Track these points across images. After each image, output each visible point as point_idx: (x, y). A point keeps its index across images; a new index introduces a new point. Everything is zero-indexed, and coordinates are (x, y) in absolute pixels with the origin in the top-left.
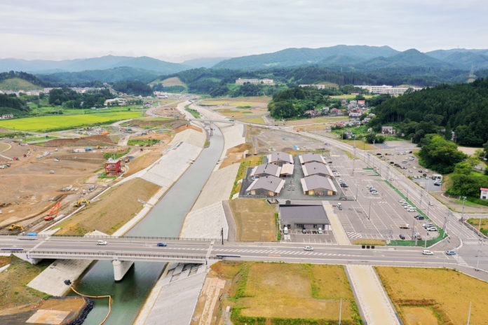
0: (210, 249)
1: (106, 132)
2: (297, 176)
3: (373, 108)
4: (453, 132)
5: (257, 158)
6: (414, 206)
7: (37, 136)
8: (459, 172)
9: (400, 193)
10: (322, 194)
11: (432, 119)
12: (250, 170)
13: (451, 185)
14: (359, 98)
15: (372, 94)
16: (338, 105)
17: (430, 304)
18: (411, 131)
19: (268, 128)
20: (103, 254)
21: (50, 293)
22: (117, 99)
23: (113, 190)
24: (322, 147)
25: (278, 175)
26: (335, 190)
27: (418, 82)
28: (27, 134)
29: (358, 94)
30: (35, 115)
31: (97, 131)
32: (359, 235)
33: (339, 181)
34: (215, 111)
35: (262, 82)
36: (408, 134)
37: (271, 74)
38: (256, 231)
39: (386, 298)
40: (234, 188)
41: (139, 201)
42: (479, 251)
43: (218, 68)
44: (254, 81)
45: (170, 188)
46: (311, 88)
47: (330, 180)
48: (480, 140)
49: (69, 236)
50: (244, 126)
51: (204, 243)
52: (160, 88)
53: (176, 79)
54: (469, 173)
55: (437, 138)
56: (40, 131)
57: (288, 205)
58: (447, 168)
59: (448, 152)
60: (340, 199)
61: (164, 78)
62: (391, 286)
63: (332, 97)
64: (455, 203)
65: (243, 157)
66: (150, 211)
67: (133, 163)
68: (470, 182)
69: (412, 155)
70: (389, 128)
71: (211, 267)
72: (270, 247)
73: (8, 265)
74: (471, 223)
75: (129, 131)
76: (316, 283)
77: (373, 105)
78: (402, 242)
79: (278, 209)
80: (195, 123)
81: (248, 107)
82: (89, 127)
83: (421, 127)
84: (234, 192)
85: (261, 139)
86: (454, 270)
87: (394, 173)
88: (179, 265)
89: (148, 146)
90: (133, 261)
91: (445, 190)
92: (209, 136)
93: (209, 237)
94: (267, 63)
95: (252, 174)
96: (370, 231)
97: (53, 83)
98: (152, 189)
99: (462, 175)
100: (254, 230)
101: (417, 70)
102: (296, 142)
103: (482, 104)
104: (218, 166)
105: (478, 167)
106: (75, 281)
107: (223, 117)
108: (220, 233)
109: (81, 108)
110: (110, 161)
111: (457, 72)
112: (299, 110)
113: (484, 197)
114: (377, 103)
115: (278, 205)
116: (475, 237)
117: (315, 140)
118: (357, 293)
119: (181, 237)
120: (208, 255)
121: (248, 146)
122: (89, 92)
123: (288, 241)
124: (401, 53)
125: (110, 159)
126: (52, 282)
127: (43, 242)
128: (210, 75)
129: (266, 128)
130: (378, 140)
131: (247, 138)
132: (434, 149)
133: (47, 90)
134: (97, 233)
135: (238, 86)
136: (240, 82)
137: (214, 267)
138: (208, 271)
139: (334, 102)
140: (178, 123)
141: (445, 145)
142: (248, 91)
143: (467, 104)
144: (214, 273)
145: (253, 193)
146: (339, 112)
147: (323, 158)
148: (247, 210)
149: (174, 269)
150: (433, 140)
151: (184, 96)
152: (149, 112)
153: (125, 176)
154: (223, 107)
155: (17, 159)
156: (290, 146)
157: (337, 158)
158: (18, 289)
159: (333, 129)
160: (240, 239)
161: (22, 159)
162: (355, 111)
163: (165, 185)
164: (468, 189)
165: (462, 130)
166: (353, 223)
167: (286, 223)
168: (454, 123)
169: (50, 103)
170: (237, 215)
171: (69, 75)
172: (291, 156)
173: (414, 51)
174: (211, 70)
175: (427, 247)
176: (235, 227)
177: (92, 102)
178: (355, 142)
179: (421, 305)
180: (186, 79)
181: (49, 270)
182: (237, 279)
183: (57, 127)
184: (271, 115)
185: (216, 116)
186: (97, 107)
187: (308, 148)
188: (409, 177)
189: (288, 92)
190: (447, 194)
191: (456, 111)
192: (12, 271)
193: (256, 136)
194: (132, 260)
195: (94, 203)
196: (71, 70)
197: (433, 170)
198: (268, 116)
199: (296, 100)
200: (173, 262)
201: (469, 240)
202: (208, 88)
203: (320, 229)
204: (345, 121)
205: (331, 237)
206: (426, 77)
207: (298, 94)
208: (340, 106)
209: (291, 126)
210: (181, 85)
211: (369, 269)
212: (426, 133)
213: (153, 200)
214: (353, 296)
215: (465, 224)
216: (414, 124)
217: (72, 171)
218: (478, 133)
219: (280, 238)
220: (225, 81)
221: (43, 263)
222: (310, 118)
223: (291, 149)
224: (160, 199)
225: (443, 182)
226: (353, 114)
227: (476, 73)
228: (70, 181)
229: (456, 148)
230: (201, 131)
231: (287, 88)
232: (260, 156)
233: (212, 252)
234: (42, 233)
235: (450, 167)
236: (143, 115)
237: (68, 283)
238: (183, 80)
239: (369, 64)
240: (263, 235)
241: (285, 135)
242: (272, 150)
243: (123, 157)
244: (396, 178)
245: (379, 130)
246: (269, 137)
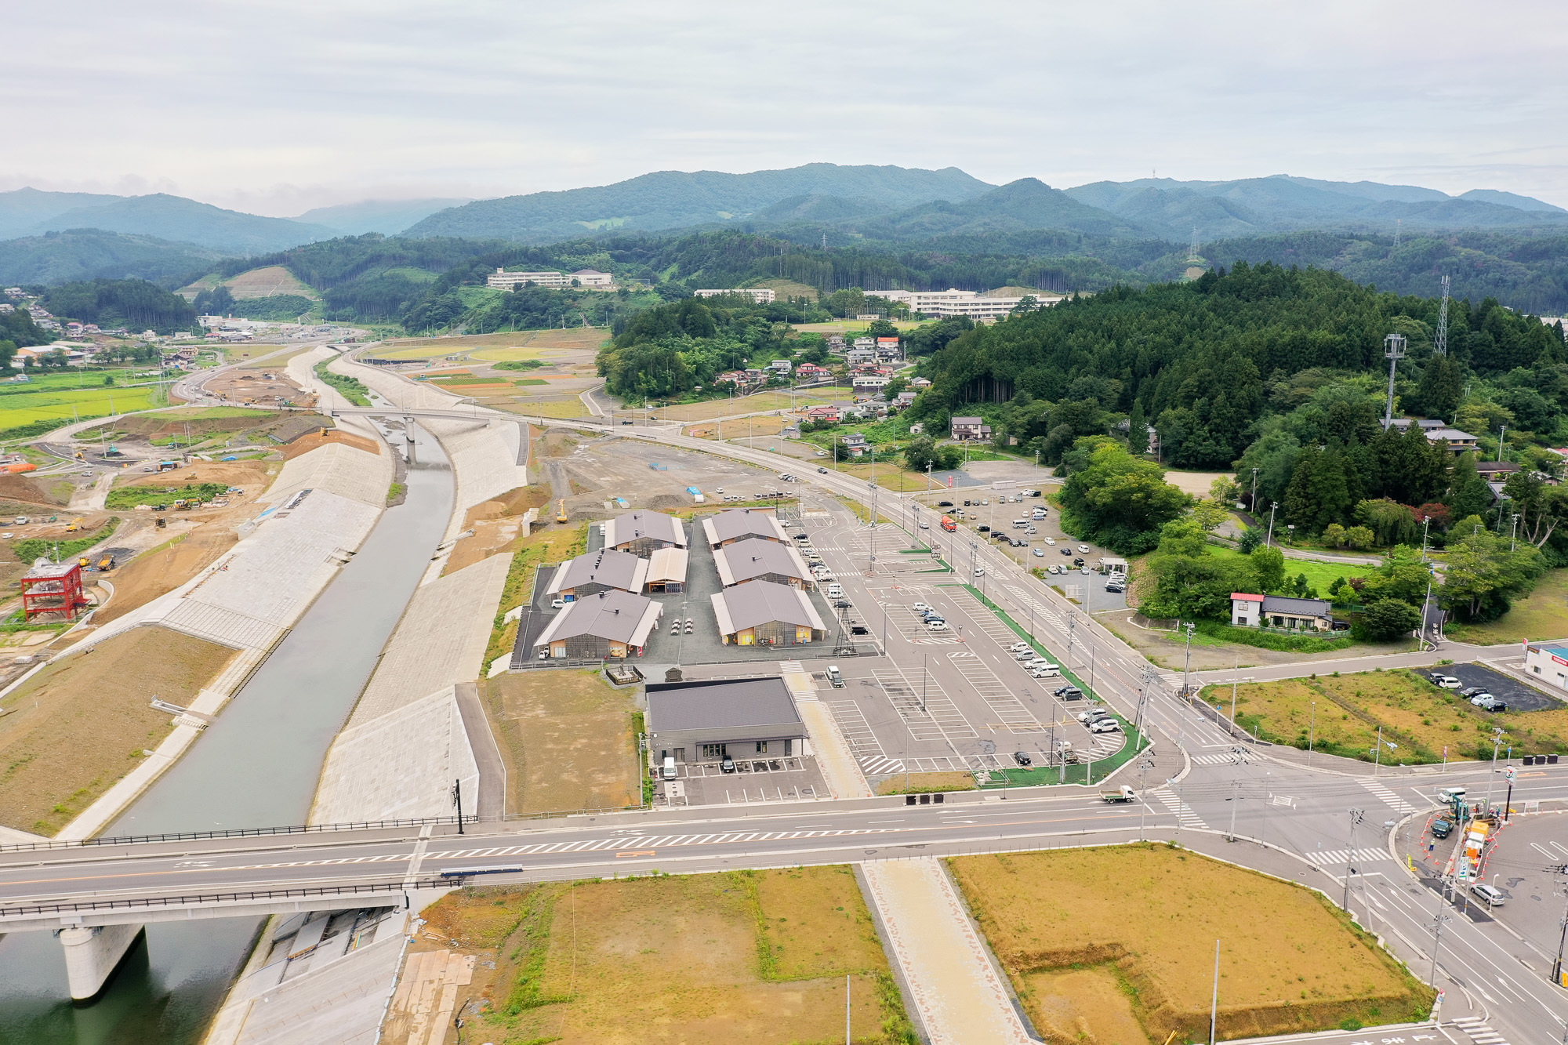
0: (419, 855)
1: (23, 463)
2: (701, 582)
3: (923, 360)
4: (1151, 430)
5: (569, 534)
6: (1052, 660)
8: (1172, 550)
9: (1011, 623)
10: (782, 640)
11: (1090, 390)
12: (547, 573)
13: (1153, 589)
14: (880, 332)
15: (919, 316)
16: (819, 353)
17: (1108, 959)
18: (1036, 428)
19: (603, 434)
20: (21, 911)
22: (60, 345)
23: (58, 672)
24: (774, 490)
25: (638, 586)
26: (819, 624)
27: (1049, 279)
29: (876, 318)
32: (899, 766)
33: (830, 598)
34: (421, 378)
35: (576, 283)
36: (1025, 441)
37: (605, 255)
38: (570, 777)
39: (984, 954)
40: (494, 639)
41: (156, 704)
42: (1234, 783)
43: (425, 236)
44: (549, 280)
45: (270, 653)
46: (734, 301)
47: (802, 595)
48: (1226, 449)
50: (522, 426)
51: (399, 834)
52: (223, 304)
53: (277, 271)
54: (1198, 549)
55: (1108, 450)
57: (674, 683)
58: (1139, 539)
59: (1140, 489)
60: (836, 653)
61: (234, 268)
62: (996, 914)
63: (800, 328)
64: (1166, 642)
65: (519, 533)
66: (199, 735)
67: (132, 568)
68: (1202, 576)
69: (1039, 501)
70: (970, 422)
71: (422, 915)
72: (619, 827)
74: (1212, 700)
75: (113, 458)
76: (772, 933)
77: (922, 353)
78: (1022, 773)
79: (641, 700)
80: (353, 422)
81: (534, 365)
83: (1064, 417)
84: (494, 651)
85: (581, 472)
86: (1171, 847)
87: (990, 559)
88: (309, 918)
89: (186, 507)
90: (139, 922)
91: (1137, 604)
92: (402, 464)
93: (412, 814)
94: (592, 218)
95: (554, 588)
96: (927, 750)
98: (203, 657)
99: (1181, 557)
100: (565, 776)
101: (1046, 241)
102: (693, 475)
103: (1226, 345)
104: (437, 566)
105: (1222, 532)
107: (449, 401)
108: (448, 797)
110: (41, 568)
111: (1156, 249)
112: (697, 372)
113: (1243, 620)
114: (933, 344)
115: (640, 687)
116: (1223, 741)
117: (751, 467)
118: (896, 949)
119: (316, 820)
120: (411, 876)
121: (537, 495)
123: (677, 801)
124: (997, 188)
125: (38, 562)
128: (398, 260)
129: (594, 433)
130: (943, 458)
131: (532, 466)
132: (1102, 484)
135: (497, 296)
136: (503, 281)
137: (434, 915)
138: (414, 929)
139: (805, 345)
140: (292, 426)
141: (1130, 470)
142: (530, 312)
143: (1183, 345)
144: (433, 934)
145: (559, 652)
146: (823, 373)
148: (540, 712)
149: (292, 934)
150: (1097, 455)
151: (309, 329)
152: (182, 388)
153: (99, 620)
154: (449, 367)
156: (675, 490)
157: (820, 521)
159: (806, 430)
160: (522, 808)
162: (870, 371)
163: (252, 643)
164: (1198, 597)
165: (1175, 423)
166: (878, 723)
167: (669, 746)
168: (1154, 401)
170: (508, 731)
172: (677, 523)
173: (1031, 186)
174: (401, 241)
175: (1093, 783)
176: (503, 772)
178: (873, 468)
179: (1083, 966)
180: (315, 273)
182: (513, 946)
184: (611, 391)
185: (425, 397)
187: (731, 493)
188: (1035, 572)
189: (659, 314)
190: (1142, 616)
191: (1157, 366)
193: (561, 461)
194: (135, 919)
197: (1101, 545)
198: (598, 394)
199: (686, 339)
200: (286, 910)
201: (1204, 753)
202: (395, 301)
203: (779, 753)
204: (837, 402)
205: (811, 778)
206: (1072, 264)
207: (693, 320)
208: (825, 355)
209: (672, 426)
210: (300, 293)
211: (929, 867)
212: (1078, 433)
213: (209, 699)
214: (885, 961)
215: (1195, 703)
216: (1044, 408)
218: (1217, 429)
219: (652, 793)
220: (453, 280)
222: (734, 394)
223: (675, 499)
224: (235, 693)
225: (1130, 580)
226: (865, 380)
227: (1207, 252)
229: (1161, 477)
230: (373, 448)
231: (656, 299)
232: (577, 526)
233: (426, 865)
235: (1147, 535)
236: (163, 401)
238: (305, 277)
239: (905, 224)
240: (595, 790)
241: (659, 455)
242: (615, 506)
243: (91, 552)
244: (1000, 576)
245: (944, 429)
246: (605, 464)
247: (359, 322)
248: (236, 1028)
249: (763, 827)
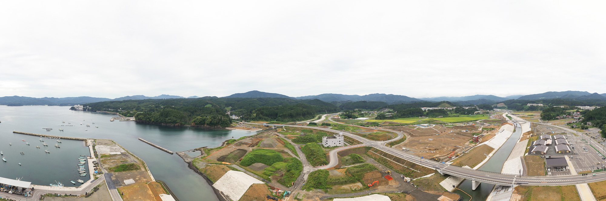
0: (515, 180)
1: (474, 124)
2: (554, 144)
3: (583, 115)
5: (536, 137)
6: (601, 154)
7: (449, 124)
9: (595, 149)
10: (565, 152)
11: (604, 118)
12: (533, 143)
15: (582, 109)
16: (569, 114)
18: (598, 123)
19: (541, 124)
20: (469, 176)
21: (447, 189)
22: (479, 111)
23: (475, 149)
24: (563, 132)
25: (545, 145)
26: (570, 150)
27: (598, 105)
28: (446, 123)
29: (577, 110)
30: (449, 116)
31: (471, 124)
32: (581, 170)
33: (571, 146)
34: (518, 117)
35: (538, 105)
36: (596, 125)
37: (542, 102)
39: (594, 197)
40: (526, 151)
41: (485, 154)
43: (520, 99)
44: (535, 105)
45: (498, 150)
46: (558, 107)
47: (567, 146)
49: (456, 166)
50: (531, 123)
51: (512, 176)
52: (496, 107)
53: (503, 103)
56: (451, 123)
57: (550, 158)
60: (572, 154)
61: (498, 103)
62: (595, 191)
63: (567, 111)
65: (530, 137)
66: (489, 159)
67: (484, 137)
69: (598, 133)
70: (590, 123)
71: (515, 188)
72: (542, 178)
73: (434, 174)
75: (483, 124)
76: (563, 195)
77: (583, 114)
78: (598, 171)
79: (545, 160)
80: (510, 122)
81: (532, 115)
82: (468, 122)
83: (601, 122)
84: (526, 152)
85: (538, 129)
87: (593, 142)
88: (500, 186)
89: (490, 131)
90: (481, 182)
92: (515, 127)
93: (514, 174)
94: (540, 97)
95: (534, 144)
96: (585, 167)
97: (456, 105)
98: (490, 149)
100: (535, 171)
101: (598, 100)
102: (553, 130)
104: (519, 141)
106: (457, 187)
107: (522, 120)
108: (519, 172)
109: (465, 114)
110: (475, 136)
112: (553, 116)
114: (585, 113)
115: (545, 158)
117: (560, 129)
118: (581, 198)
119: (502, 173)
120: (513, 182)
121: (532, 132)
122: (469, 108)
123: (550, 175)
125: (475, 135)
126: (448, 185)
127: (447, 166)
128: (516, 102)
129: (540, 124)
130: (586, 128)
131: (532, 128)
133: (454, 108)
134: (467, 167)
135: (528, 107)
136: (529, 105)
137: (516, 188)
138: (513, 190)
139: (567, 113)
140: (503, 122)
142: (532, 109)
144: (516, 191)
145: (534, 153)
146: (570, 117)
147: (564, 136)
148: (531, 161)
149: (498, 188)
151: (506, 110)
152: (491, 117)
153: (480, 143)
154: (522, 115)
155: (442, 133)
156: (550, 132)
157: (570, 136)
158: (436, 184)
159: (568, 124)
160: (529, 175)
161: (443, 133)
162: (576, 116)
163: (496, 148)
166: (578, 164)
167: (549, 167)
169: (455, 112)
170: (527, 163)
171: (462, 102)
172: (550, 136)
173: (596, 94)
174: (517, 100)
176: (526, 169)
177: (470, 112)
178: (577, 129)
180: (507, 104)
181: (447, 179)
182: (527, 195)
183: (456, 121)
185: (519, 119)
186: (471, 114)
187: (558, 133)
188: (598, 142)
189: (549, 109)
192: (435, 176)
193: (535, 128)
194: (480, 181)
195: (467, 154)
196: (463, 100)
198: (540, 119)
199: (552, 112)
200: (498, 184)
202: (516, 107)
203: (564, 169)
204: (572, 121)
205: (569, 172)
206: (601, 103)
207: (553, 110)
208: (570, 114)
209: (550, 124)
210: (505, 106)
211: (585, 185)
212: (603, 124)
213: (491, 155)
214: (580, 199)
216: (599, 121)
217: (460, 139)
219: (547, 174)
220: (523, 105)
221: (446, 176)
222: (558, 119)
223: (550, 133)
224: (494, 154)
226: (576, 118)
228: (459, 143)
230: (512, 125)
231: (548, 107)
233: (515, 181)
234: (447, 163)
236: (489, 118)
237: (454, 186)
238: (505, 104)
239: (580, 98)
240: (539, 173)
241: (548, 127)
242: (542, 134)
243: (480, 135)
244: (594, 143)
245: (586, 124)
246: (541, 128)
247: (511, 110)
248: (490, 199)
249: (562, 179)
